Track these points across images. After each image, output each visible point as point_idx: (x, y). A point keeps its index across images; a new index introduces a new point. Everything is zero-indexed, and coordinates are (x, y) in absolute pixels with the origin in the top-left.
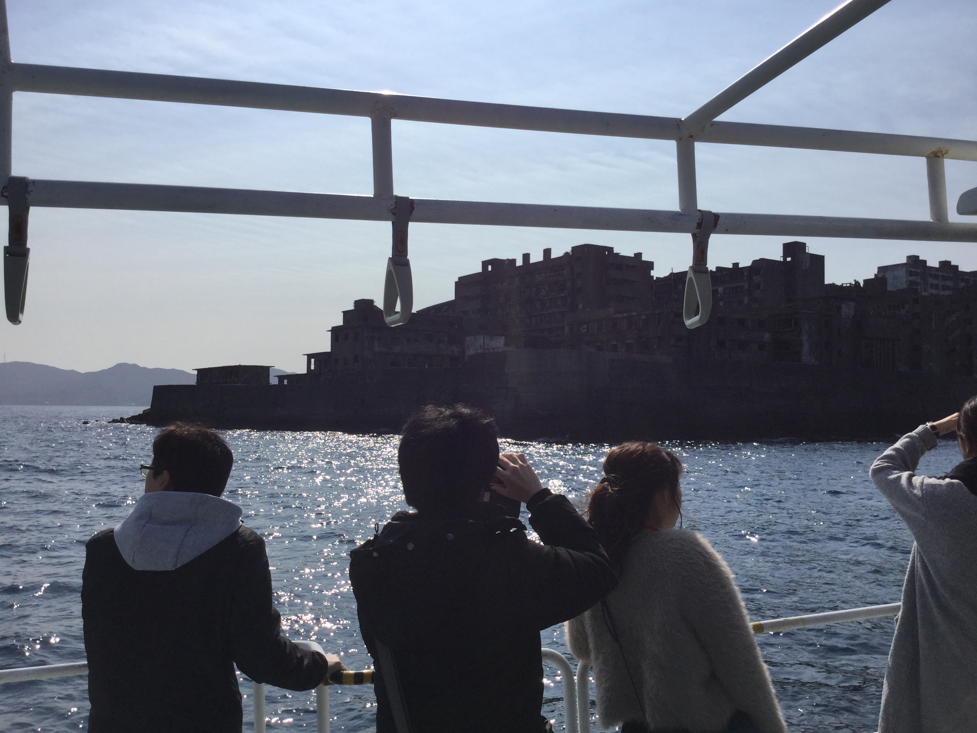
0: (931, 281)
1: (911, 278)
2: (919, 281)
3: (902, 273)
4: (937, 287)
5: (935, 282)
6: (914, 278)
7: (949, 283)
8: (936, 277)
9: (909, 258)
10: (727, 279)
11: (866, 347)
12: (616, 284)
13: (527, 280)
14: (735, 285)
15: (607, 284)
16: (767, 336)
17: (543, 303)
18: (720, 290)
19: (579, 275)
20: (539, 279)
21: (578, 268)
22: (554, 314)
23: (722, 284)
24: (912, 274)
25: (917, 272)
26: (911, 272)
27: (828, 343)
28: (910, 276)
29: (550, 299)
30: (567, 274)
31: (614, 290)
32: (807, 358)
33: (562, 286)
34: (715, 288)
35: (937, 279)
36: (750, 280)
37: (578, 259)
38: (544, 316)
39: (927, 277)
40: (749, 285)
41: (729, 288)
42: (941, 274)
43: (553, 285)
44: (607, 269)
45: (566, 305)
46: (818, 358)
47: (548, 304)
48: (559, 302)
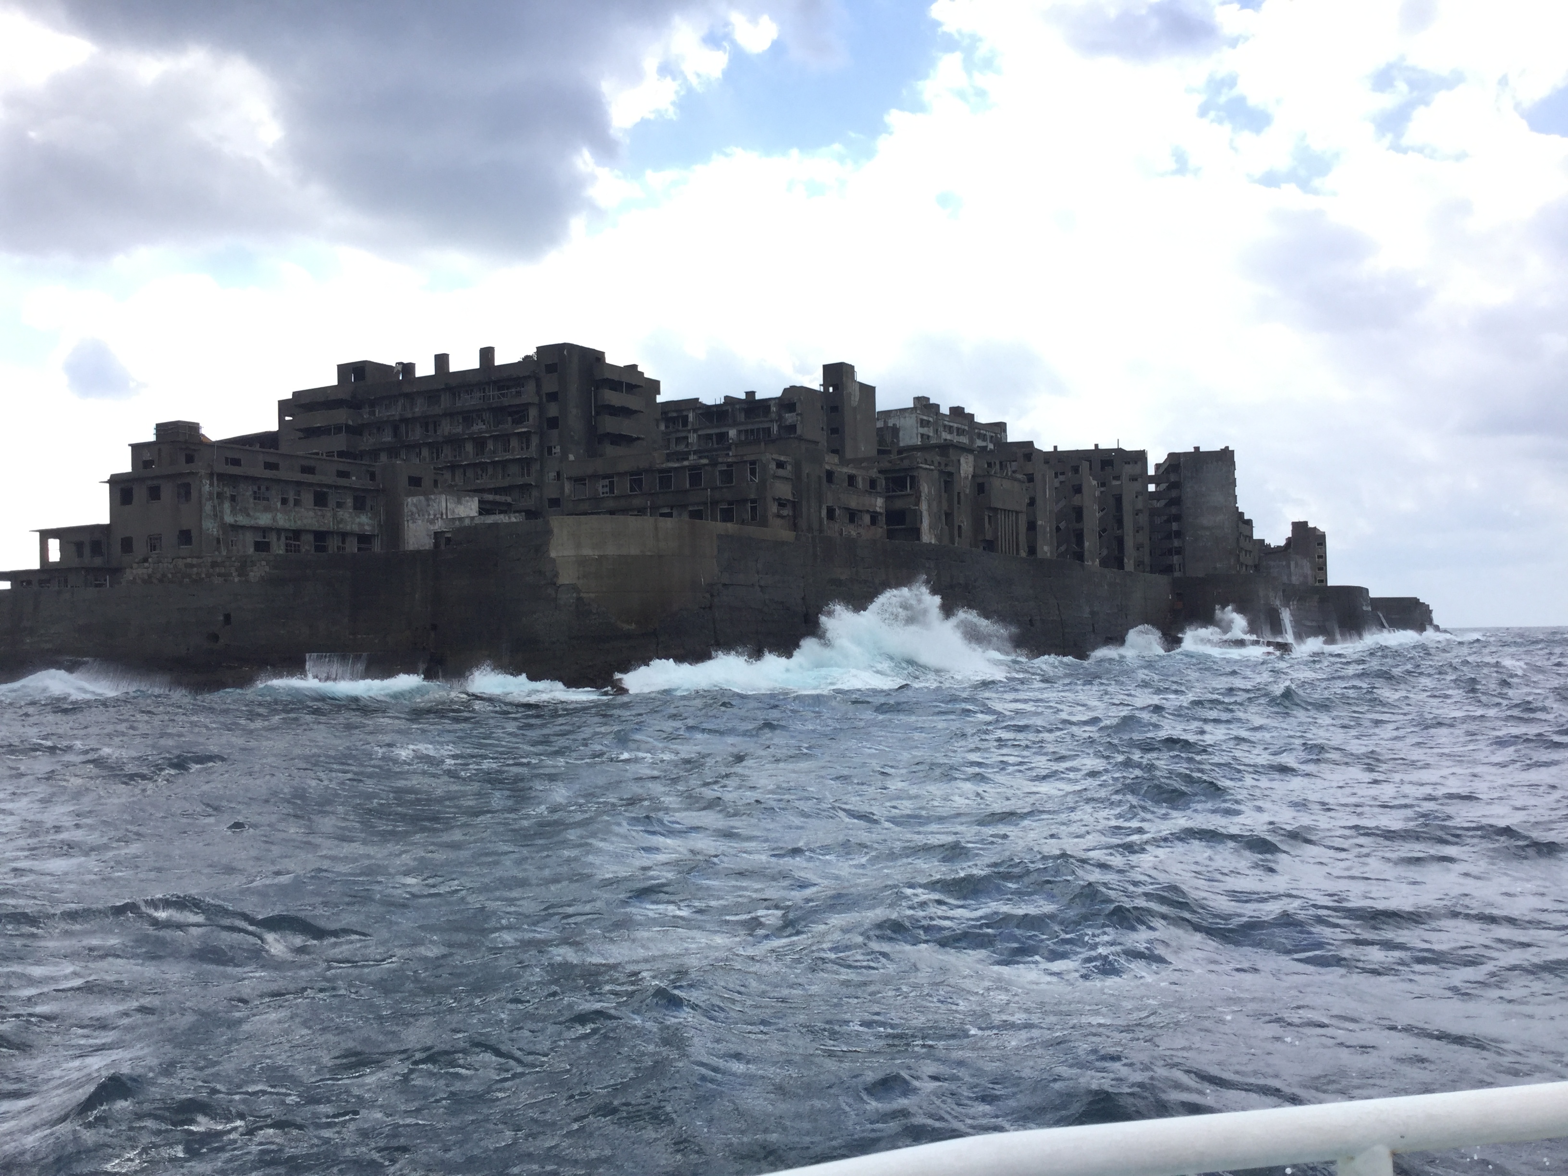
0: (946, 435)
2: (931, 434)
3: (910, 421)
5: (949, 437)
7: (964, 439)
9: (917, 399)
10: (741, 417)
11: (990, 522)
12: (611, 414)
13: (445, 401)
14: (756, 426)
15: (597, 414)
16: (879, 504)
17: (480, 443)
18: (732, 433)
19: (553, 397)
20: (469, 401)
21: (550, 385)
22: (504, 464)
23: (735, 424)
24: (923, 423)
25: (929, 422)
26: (922, 420)
27: (949, 515)
28: (922, 426)
29: (495, 438)
30: (529, 393)
31: (610, 425)
32: (927, 537)
33: (519, 414)
34: (724, 430)
35: (951, 432)
36: (780, 418)
37: (551, 368)
38: (483, 466)
39: (941, 429)
40: (779, 427)
41: (746, 431)
42: (955, 425)
43: (500, 412)
44: (597, 388)
45: (528, 448)
46: (939, 538)
47: (490, 446)
48: (514, 443)
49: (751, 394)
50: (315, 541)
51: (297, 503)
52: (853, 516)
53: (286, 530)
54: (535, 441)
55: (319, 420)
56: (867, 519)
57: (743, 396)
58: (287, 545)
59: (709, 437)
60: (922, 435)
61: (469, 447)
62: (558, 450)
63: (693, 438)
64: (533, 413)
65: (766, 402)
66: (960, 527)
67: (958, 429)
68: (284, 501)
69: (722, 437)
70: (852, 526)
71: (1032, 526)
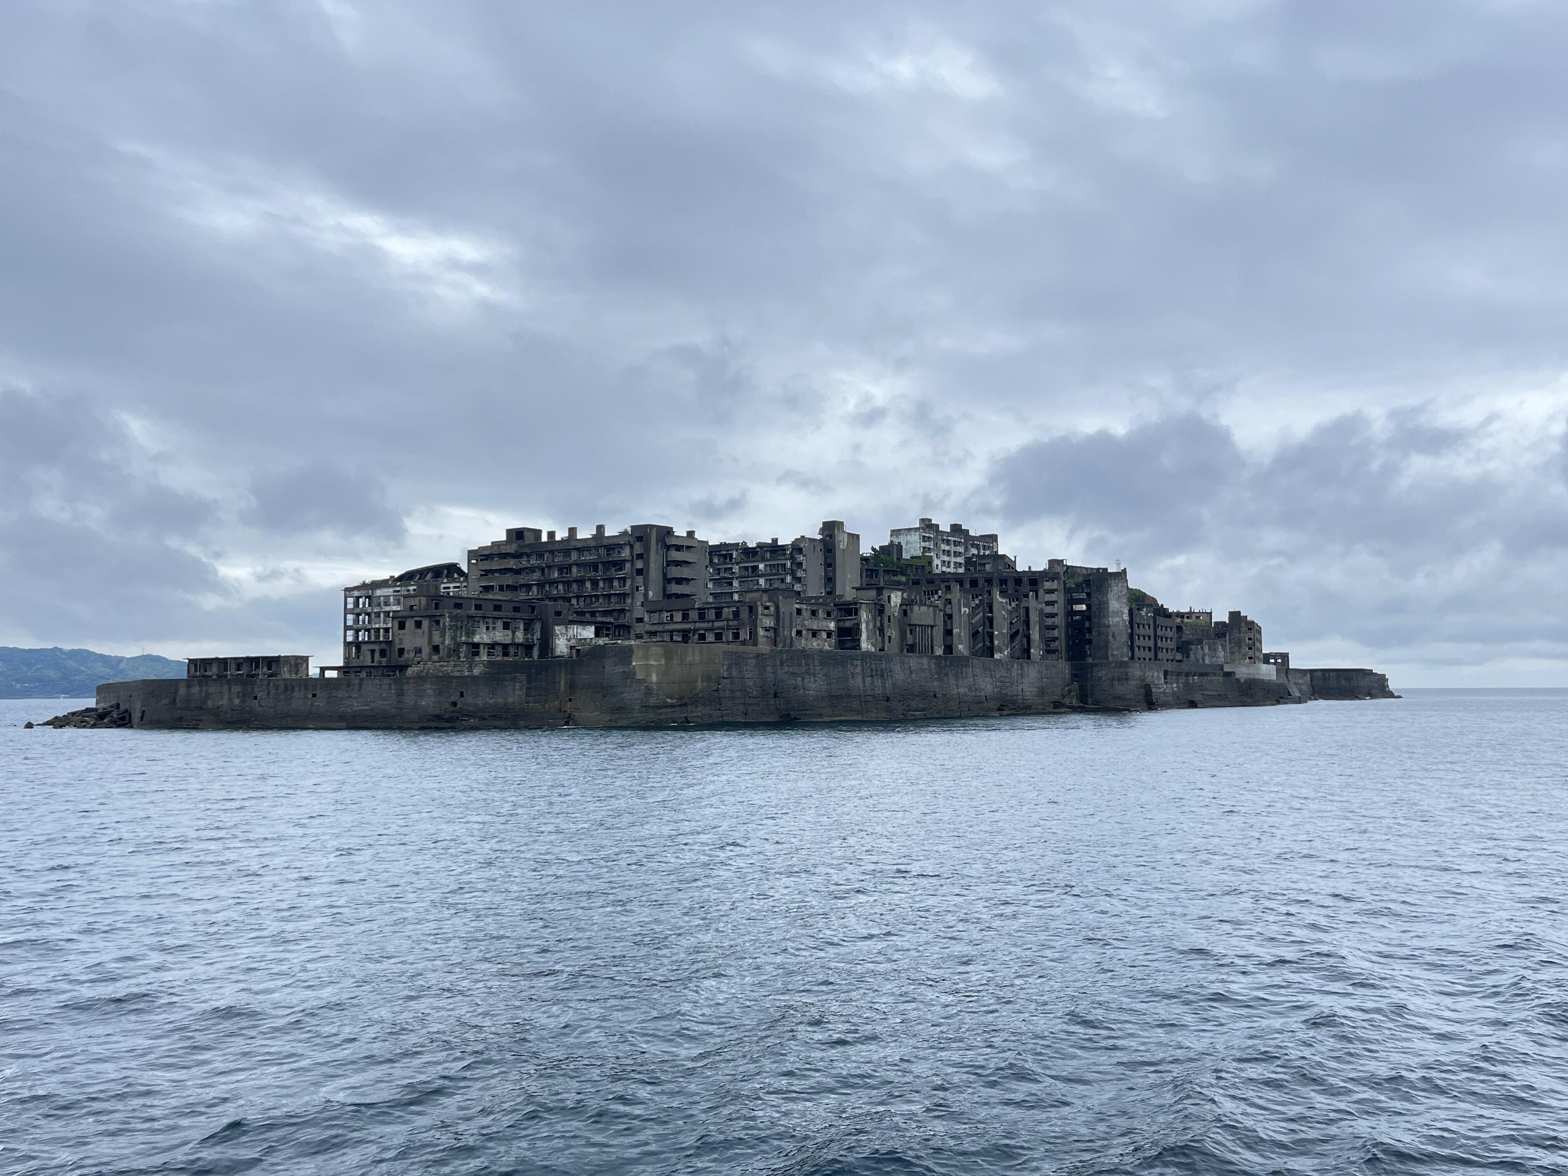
0: (944, 547)
1: (923, 544)
2: (932, 547)
3: (915, 538)
4: (948, 553)
5: (947, 548)
6: (926, 544)
7: (961, 549)
8: (948, 542)
9: (922, 520)
10: (768, 555)
11: (911, 633)
12: (676, 566)
13: (574, 556)
14: (776, 562)
15: (668, 565)
16: (832, 625)
17: (595, 583)
18: (761, 566)
19: (640, 556)
20: (588, 557)
21: (638, 548)
22: (609, 596)
23: (763, 560)
24: (925, 539)
25: (929, 537)
26: (924, 537)
27: (881, 631)
28: (924, 541)
29: (604, 580)
30: (626, 553)
31: (675, 572)
32: (865, 645)
33: (619, 565)
34: (756, 564)
35: (948, 544)
36: (792, 558)
37: (639, 539)
38: (597, 597)
39: (940, 542)
40: (792, 563)
41: (770, 565)
42: (953, 539)
43: (608, 565)
44: (668, 550)
45: (624, 586)
46: (873, 645)
47: (601, 584)
48: (616, 583)
49: (775, 541)
50: (504, 648)
51: (494, 628)
52: (815, 634)
53: (488, 644)
54: (629, 582)
55: (495, 565)
56: (824, 635)
57: (770, 542)
58: (489, 652)
59: (746, 568)
60: (924, 548)
61: (588, 585)
62: (642, 588)
63: (736, 569)
64: (628, 565)
65: (783, 548)
66: (890, 637)
67: (955, 542)
68: (488, 628)
69: (755, 568)
70: (814, 639)
71: (949, 632)
